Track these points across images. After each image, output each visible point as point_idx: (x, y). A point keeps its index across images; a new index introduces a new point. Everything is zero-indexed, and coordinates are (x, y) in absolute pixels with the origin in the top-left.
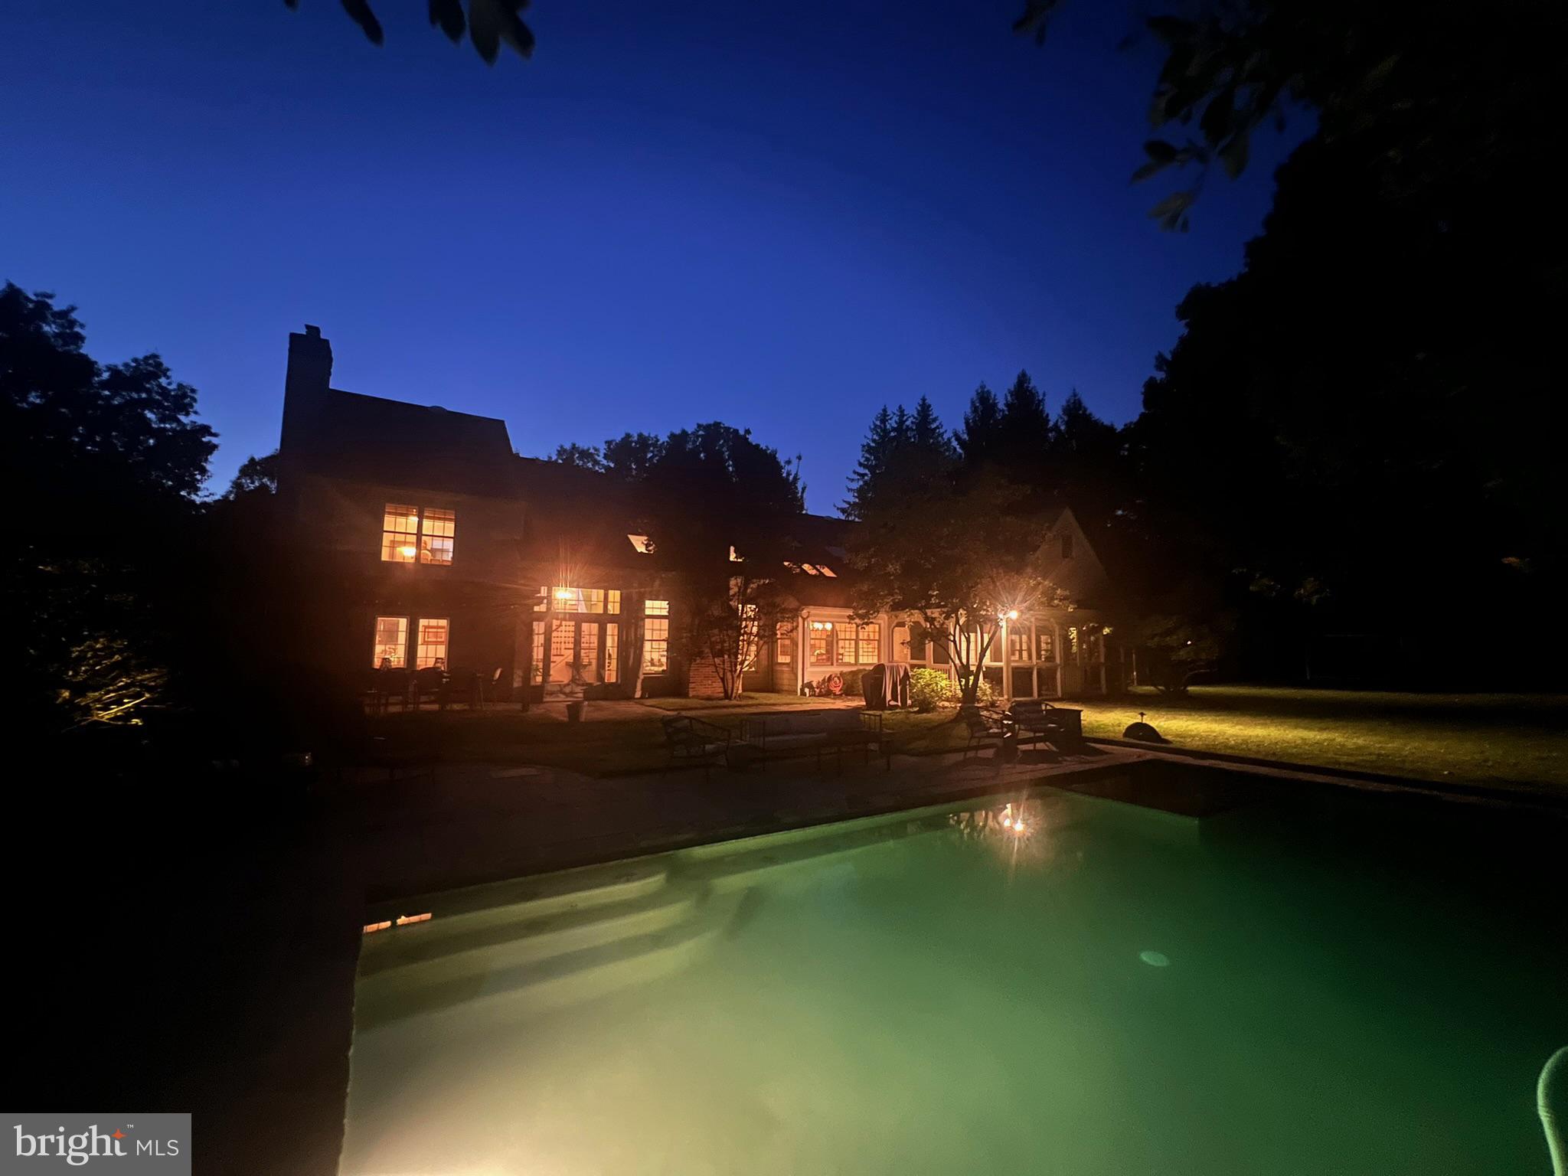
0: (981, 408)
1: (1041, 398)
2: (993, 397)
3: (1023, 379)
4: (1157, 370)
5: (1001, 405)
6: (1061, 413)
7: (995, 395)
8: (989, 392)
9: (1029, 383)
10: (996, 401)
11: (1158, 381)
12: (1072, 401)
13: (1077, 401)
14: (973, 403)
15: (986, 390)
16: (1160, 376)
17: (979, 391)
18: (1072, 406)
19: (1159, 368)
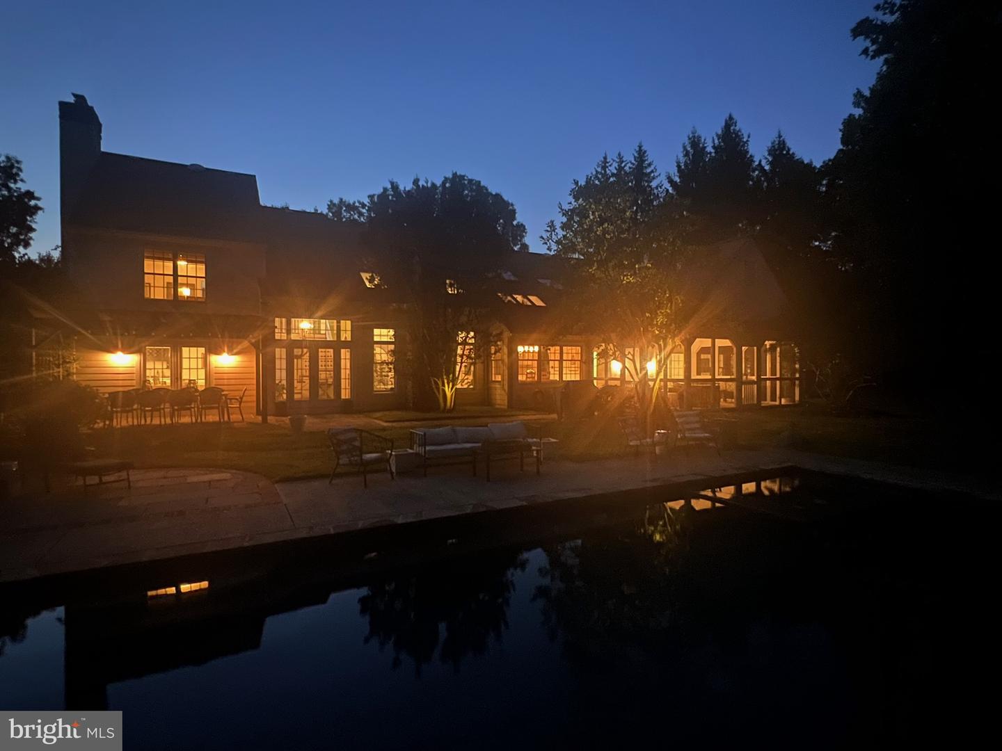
0: (691, 151)
1: (745, 140)
2: (703, 141)
3: (730, 122)
4: (855, 107)
5: (709, 149)
6: (766, 154)
7: (705, 140)
8: (699, 137)
9: (736, 126)
10: (705, 145)
11: (857, 118)
12: (777, 143)
13: (782, 142)
14: (684, 147)
15: (696, 135)
16: (858, 112)
17: (691, 136)
18: (776, 147)
19: (856, 104)
